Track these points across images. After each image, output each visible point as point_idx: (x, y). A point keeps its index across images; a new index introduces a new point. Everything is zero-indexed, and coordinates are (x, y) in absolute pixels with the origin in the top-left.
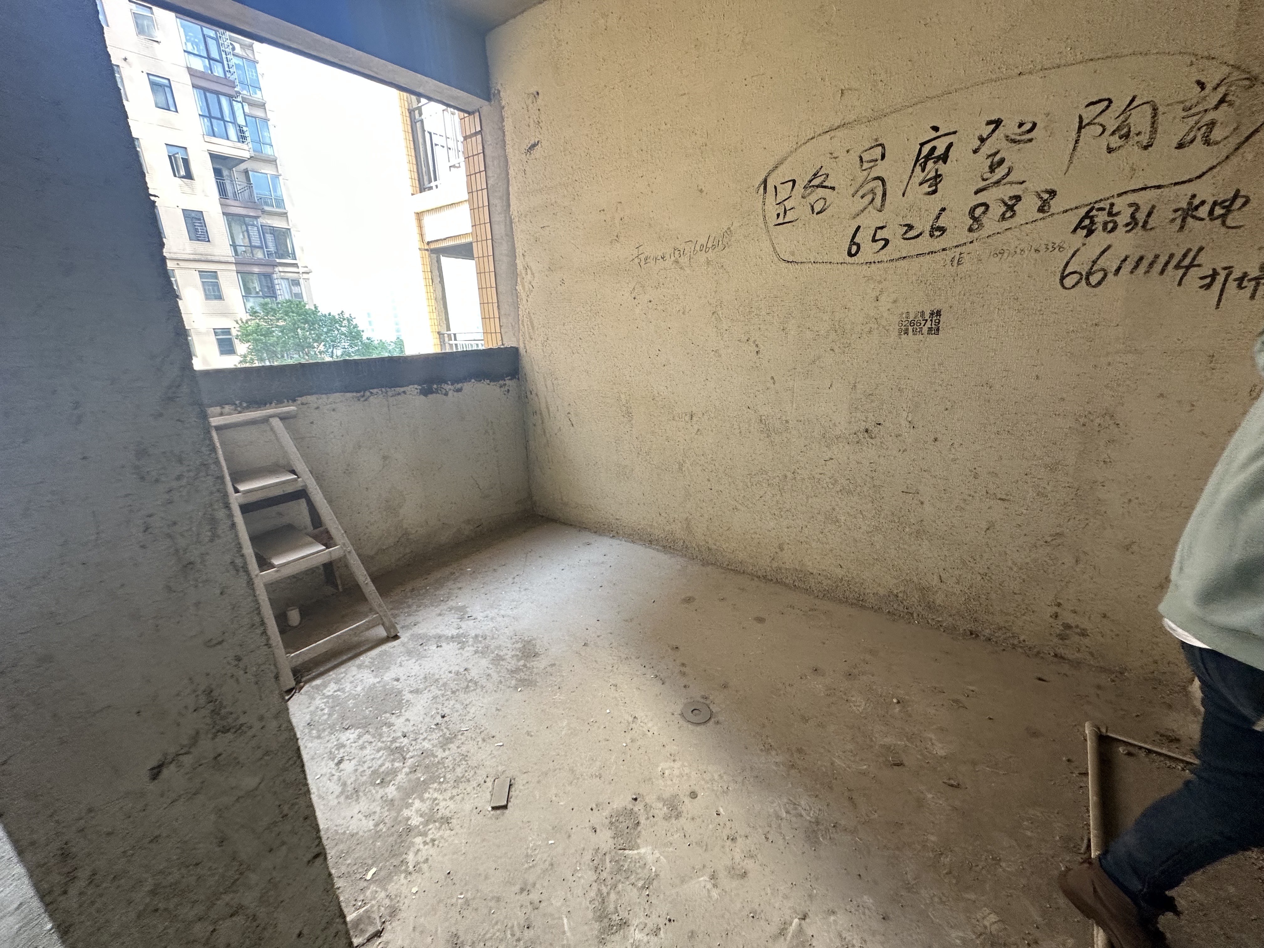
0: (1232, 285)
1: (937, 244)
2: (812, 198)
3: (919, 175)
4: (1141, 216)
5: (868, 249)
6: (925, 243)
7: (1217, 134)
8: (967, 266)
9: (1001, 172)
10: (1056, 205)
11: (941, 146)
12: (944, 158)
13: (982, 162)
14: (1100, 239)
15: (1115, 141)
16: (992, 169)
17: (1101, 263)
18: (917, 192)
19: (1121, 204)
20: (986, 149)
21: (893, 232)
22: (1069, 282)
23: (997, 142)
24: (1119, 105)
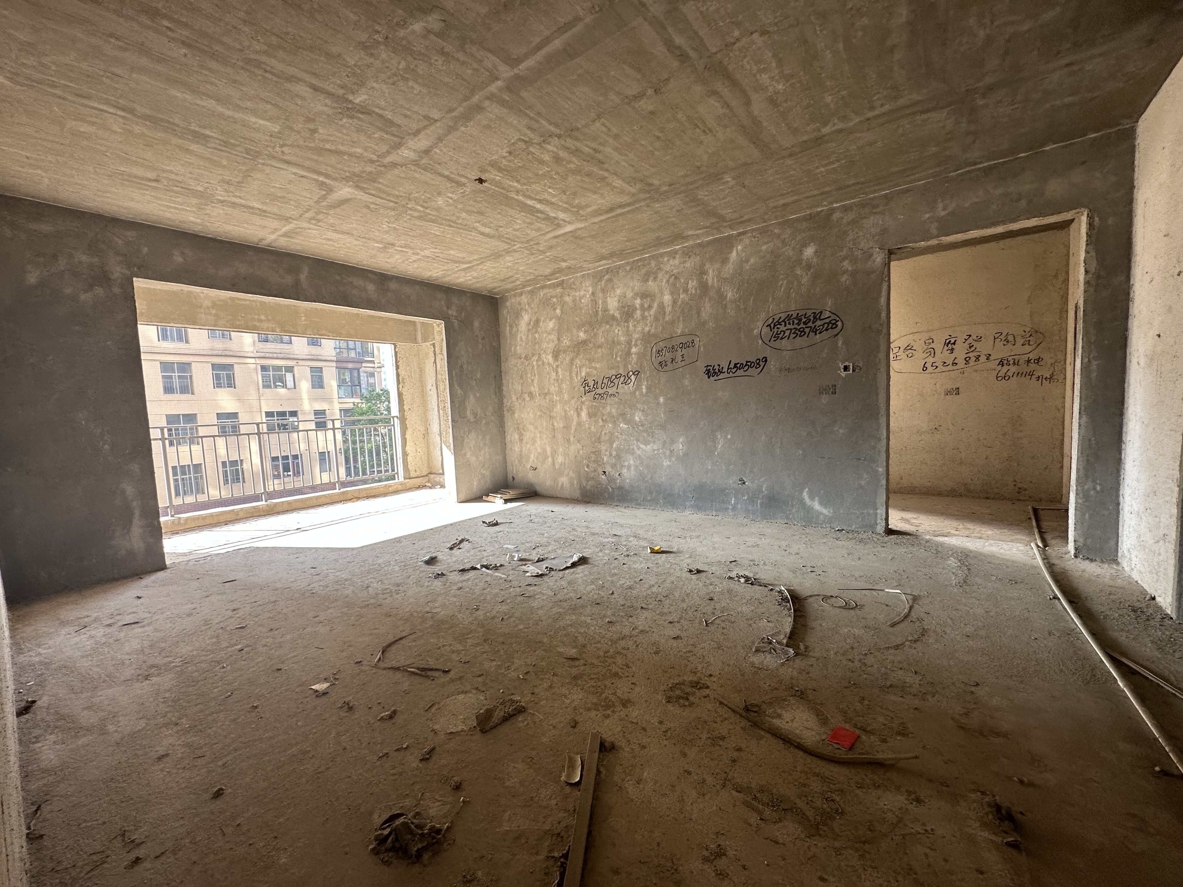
0: (1044, 381)
1: (955, 368)
2: (907, 353)
3: (946, 348)
4: (1016, 362)
5: (930, 369)
6: (950, 367)
7: (1031, 343)
8: (966, 374)
9: (973, 349)
10: (991, 358)
11: (953, 341)
12: (954, 343)
13: (966, 345)
14: (1006, 368)
15: (1005, 343)
16: (970, 347)
17: (1008, 374)
18: (946, 353)
19: (1010, 359)
20: (968, 342)
21: (939, 364)
22: (999, 379)
23: (970, 340)
24: (1005, 334)
